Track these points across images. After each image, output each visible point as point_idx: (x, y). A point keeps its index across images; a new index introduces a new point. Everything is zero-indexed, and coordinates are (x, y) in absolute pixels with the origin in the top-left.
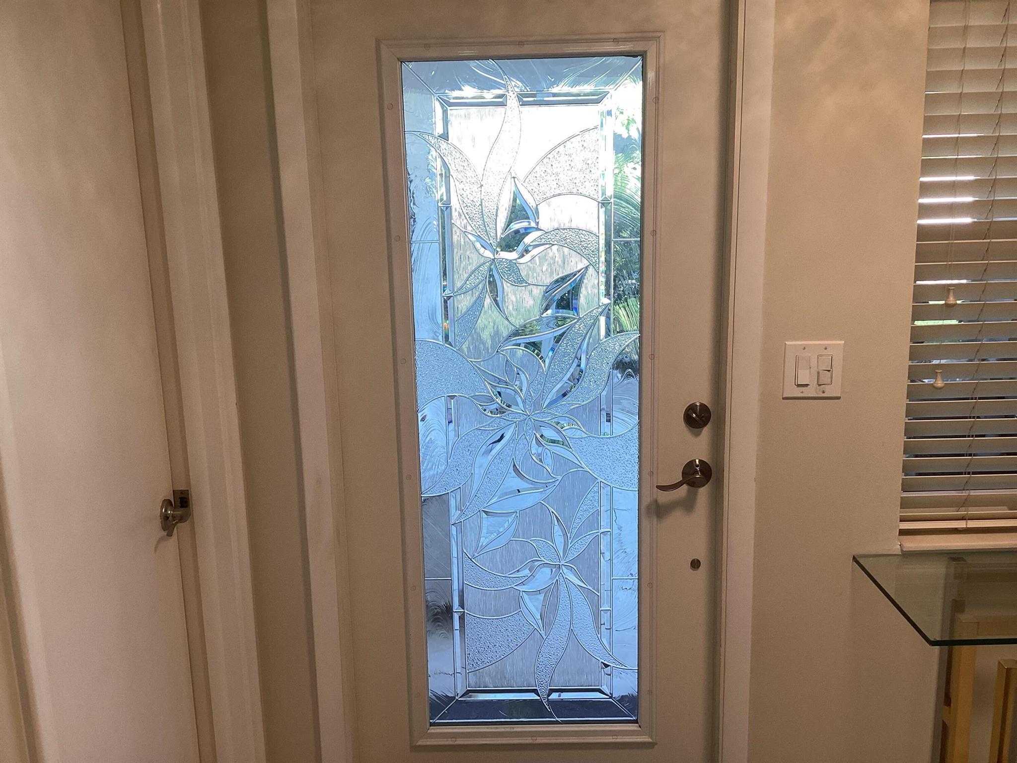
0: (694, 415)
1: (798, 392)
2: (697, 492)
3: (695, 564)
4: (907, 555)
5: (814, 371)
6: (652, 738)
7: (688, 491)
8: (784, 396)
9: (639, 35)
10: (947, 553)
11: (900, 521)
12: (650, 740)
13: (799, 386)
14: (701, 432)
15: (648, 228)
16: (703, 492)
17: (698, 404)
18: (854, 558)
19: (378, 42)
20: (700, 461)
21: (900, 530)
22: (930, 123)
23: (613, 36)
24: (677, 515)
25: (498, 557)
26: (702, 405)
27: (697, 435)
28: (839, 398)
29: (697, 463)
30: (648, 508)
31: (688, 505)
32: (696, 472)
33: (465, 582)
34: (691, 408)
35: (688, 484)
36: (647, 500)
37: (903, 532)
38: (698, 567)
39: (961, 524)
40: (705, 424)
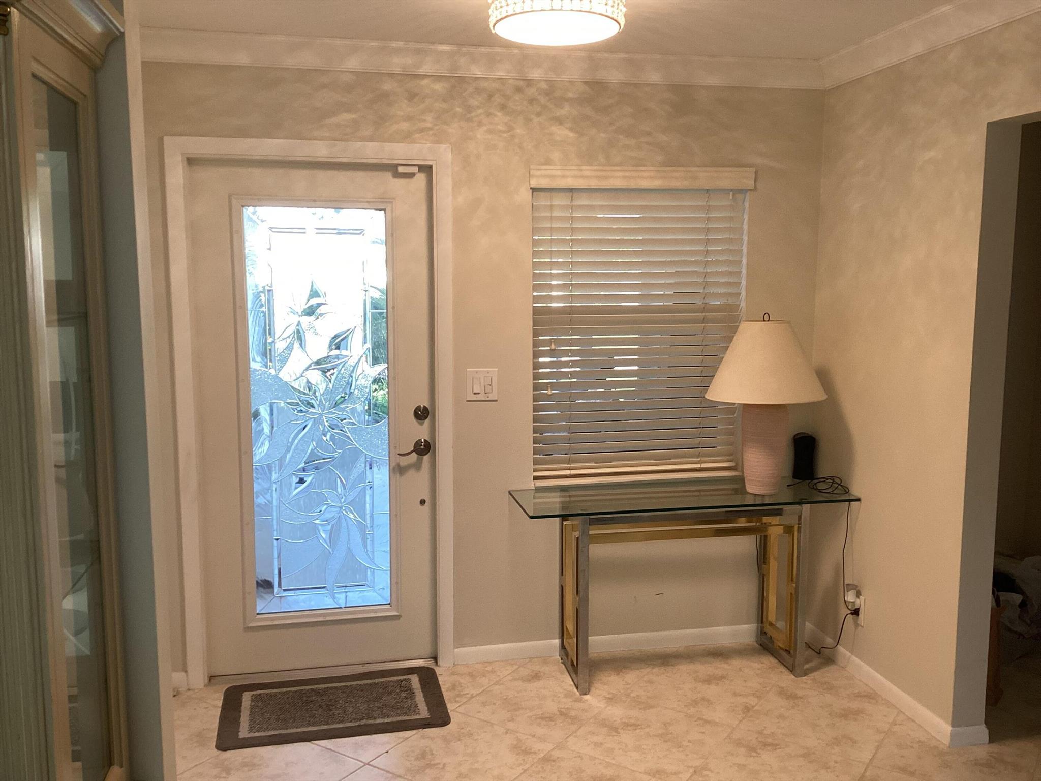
0: (420, 413)
1: (474, 397)
2: (423, 458)
3: (423, 502)
4: (538, 489)
5: (482, 384)
6: (398, 612)
7: (418, 459)
8: (468, 399)
9: (382, 200)
10: (558, 488)
11: (534, 471)
12: (397, 614)
13: (475, 393)
14: (424, 422)
15: (390, 305)
16: (426, 458)
17: (422, 406)
18: (509, 492)
19: (230, 196)
20: (425, 440)
21: (534, 477)
22: (535, 254)
23: (366, 200)
24: (411, 473)
25: (302, 503)
26: (424, 407)
27: (422, 424)
28: (496, 401)
29: (423, 440)
30: (394, 469)
31: (417, 466)
32: (422, 446)
33: (281, 519)
34: (418, 408)
35: (416, 453)
36: (393, 464)
37: (535, 478)
38: (425, 503)
39: (567, 472)
40: (426, 418)
